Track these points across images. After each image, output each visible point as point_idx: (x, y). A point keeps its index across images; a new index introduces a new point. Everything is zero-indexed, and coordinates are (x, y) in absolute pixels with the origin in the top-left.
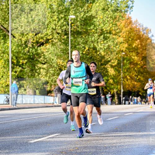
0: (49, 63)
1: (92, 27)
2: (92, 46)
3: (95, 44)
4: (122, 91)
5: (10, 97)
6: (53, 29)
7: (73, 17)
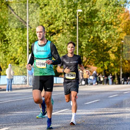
1: (96, 19)
2: (96, 35)
3: (99, 34)
5: (27, 78)
6: (63, 21)
7: (81, 11)
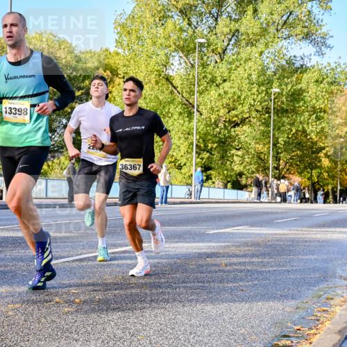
0: (245, 149)
1: (301, 104)
2: (300, 128)
3: (305, 126)
4: (339, 188)
5: (192, 189)
6: (250, 104)
7: (277, 90)
